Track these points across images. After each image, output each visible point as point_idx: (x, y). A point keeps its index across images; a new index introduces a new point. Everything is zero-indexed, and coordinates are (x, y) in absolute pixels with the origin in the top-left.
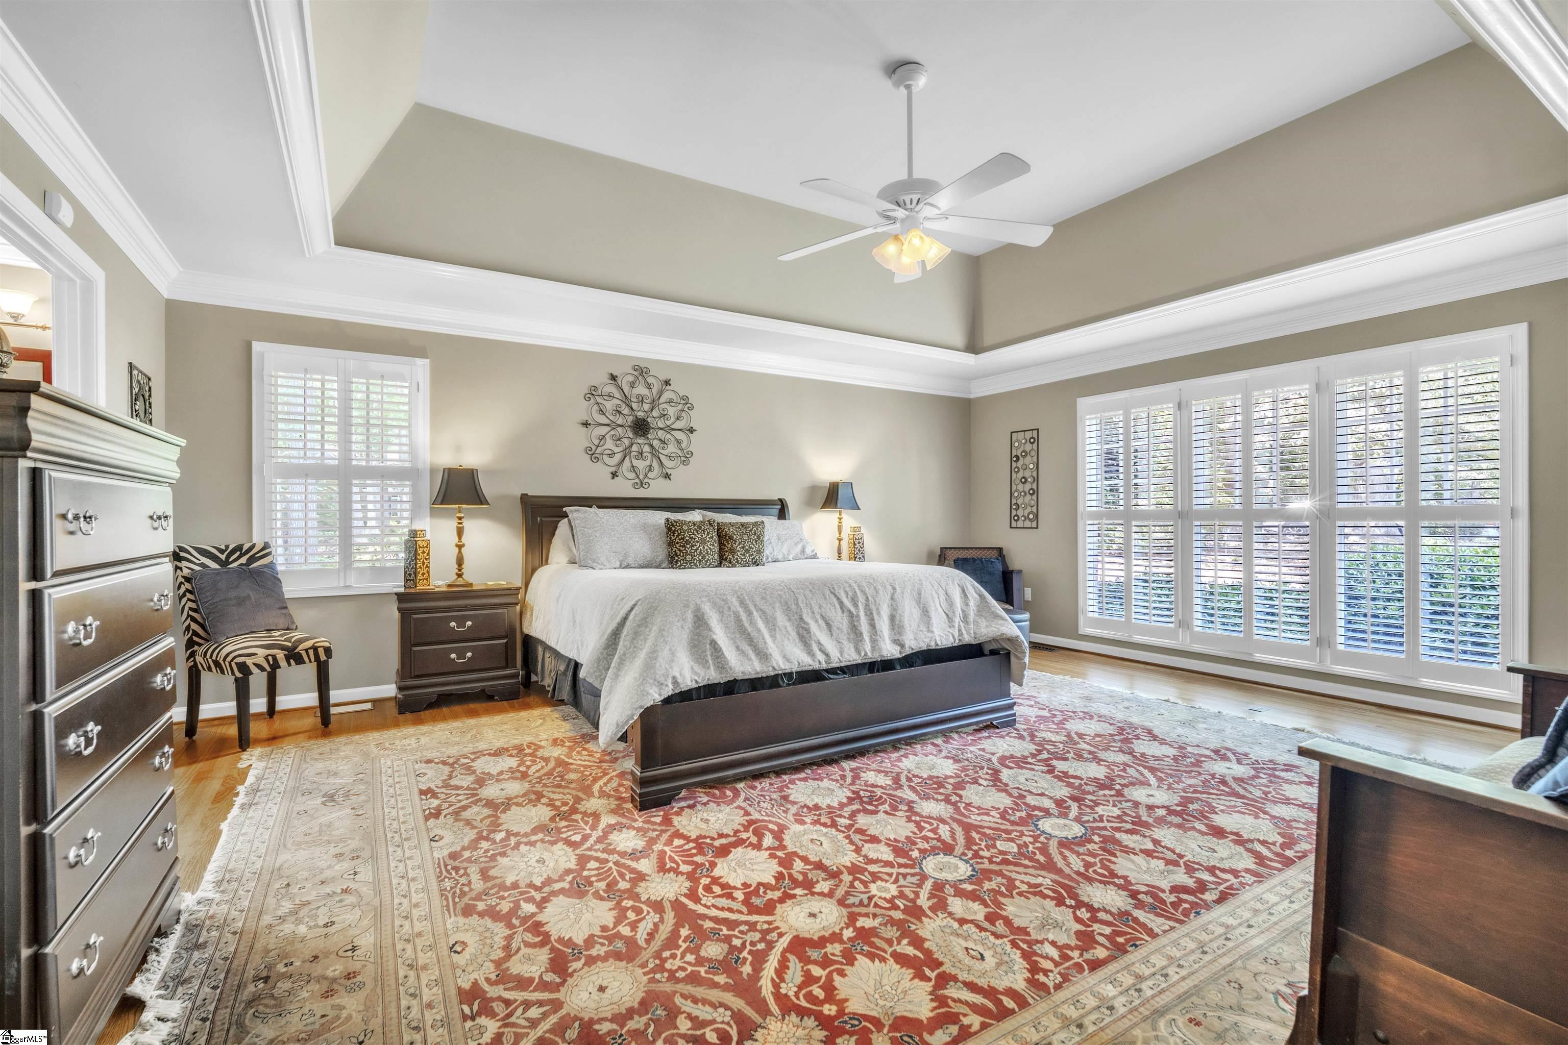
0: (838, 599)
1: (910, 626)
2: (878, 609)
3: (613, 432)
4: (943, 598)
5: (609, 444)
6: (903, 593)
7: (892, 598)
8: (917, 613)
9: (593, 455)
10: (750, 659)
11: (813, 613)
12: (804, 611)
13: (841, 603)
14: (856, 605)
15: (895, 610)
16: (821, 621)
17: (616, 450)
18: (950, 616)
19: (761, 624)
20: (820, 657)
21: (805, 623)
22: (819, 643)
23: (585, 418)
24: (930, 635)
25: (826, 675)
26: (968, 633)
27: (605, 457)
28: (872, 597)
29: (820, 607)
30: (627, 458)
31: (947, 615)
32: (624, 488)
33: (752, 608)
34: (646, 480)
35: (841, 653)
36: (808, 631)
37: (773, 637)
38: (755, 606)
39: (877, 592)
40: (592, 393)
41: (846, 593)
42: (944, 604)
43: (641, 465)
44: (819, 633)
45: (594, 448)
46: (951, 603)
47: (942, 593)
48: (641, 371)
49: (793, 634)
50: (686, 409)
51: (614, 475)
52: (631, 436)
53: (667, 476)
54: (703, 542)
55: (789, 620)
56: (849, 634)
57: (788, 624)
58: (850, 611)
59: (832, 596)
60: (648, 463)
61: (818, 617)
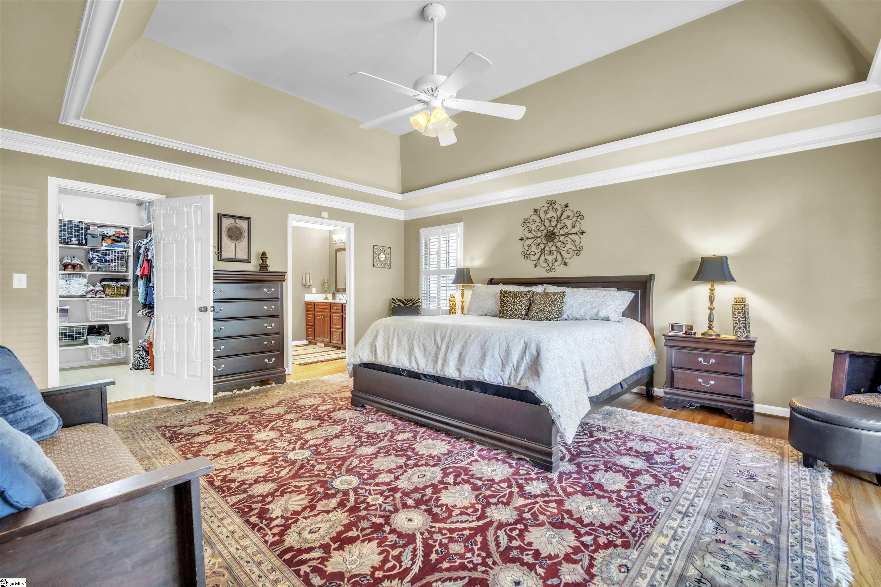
0: (435, 336)
1: (469, 362)
2: (452, 347)
3: (536, 242)
4: (504, 348)
5: (534, 248)
6: (474, 340)
7: (465, 343)
8: (478, 355)
9: (526, 256)
10: (385, 356)
11: (419, 341)
12: (415, 339)
13: (435, 339)
14: (442, 342)
15: (464, 350)
16: (421, 346)
17: (537, 251)
18: (504, 363)
19: (395, 341)
20: (414, 365)
21: (413, 346)
22: (416, 358)
23: (521, 235)
24: (480, 371)
25: (422, 377)
26: (515, 380)
27: (531, 256)
28: (454, 339)
29: (424, 339)
30: (543, 255)
31: (502, 362)
32: (541, 273)
33: (396, 333)
34: (553, 267)
35: (426, 366)
36: (413, 349)
37: (398, 349)
38: (398, 333)
39: (458, 336)
40: (526, 222)
41: (441, 334)
42: (503, 354)
43: (550, 258)
44: (418, 352)
45: (526, 252)
46: (508, 353)
47: (504, 345)
48: (551, 203)
49: (407, 350)
50: (579, 219)
51: (536, 266)
52: (545, 242)
53: (566, 264)
54: (514, 303)
55: (408, 343)
56: (434, 357)
57: (406, 344)
58: (438, 344)
59: (433, 334)
60: (554, 256)
61: (421, 344)
